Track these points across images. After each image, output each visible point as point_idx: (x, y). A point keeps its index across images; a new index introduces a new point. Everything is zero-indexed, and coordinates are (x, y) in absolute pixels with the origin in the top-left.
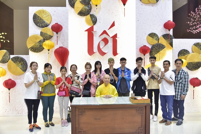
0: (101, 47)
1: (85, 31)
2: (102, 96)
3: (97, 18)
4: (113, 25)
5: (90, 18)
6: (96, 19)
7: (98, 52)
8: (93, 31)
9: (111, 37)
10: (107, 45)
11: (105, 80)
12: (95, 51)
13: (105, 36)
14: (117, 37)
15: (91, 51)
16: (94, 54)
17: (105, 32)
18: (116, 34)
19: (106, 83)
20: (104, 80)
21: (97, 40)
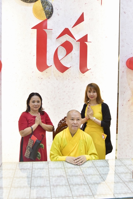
0: (60, 57)
1: (33, 28)
2: (64, 158)
3: (53, 7)
4: (81, 19)
5: (42, 6)
6: (52, 9)
7: (54, 66)
8: (46, 28)
9: (78, 41)
10: (70, 54)
11: (71, 122)
12: (48, 64)
13: (66, 38)
14: (87, 41)
15: (41, 64)
16: (47, 70)
17: (66, 32)
18: (86, 36)
19: (73, 128)
20: (68, 122)
21: (52, 45)
